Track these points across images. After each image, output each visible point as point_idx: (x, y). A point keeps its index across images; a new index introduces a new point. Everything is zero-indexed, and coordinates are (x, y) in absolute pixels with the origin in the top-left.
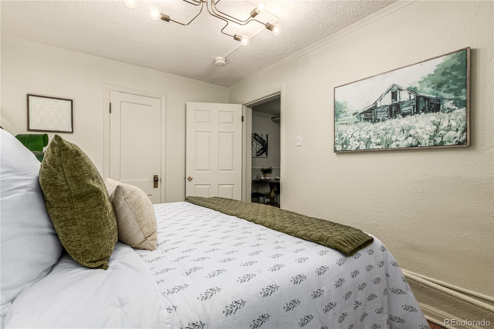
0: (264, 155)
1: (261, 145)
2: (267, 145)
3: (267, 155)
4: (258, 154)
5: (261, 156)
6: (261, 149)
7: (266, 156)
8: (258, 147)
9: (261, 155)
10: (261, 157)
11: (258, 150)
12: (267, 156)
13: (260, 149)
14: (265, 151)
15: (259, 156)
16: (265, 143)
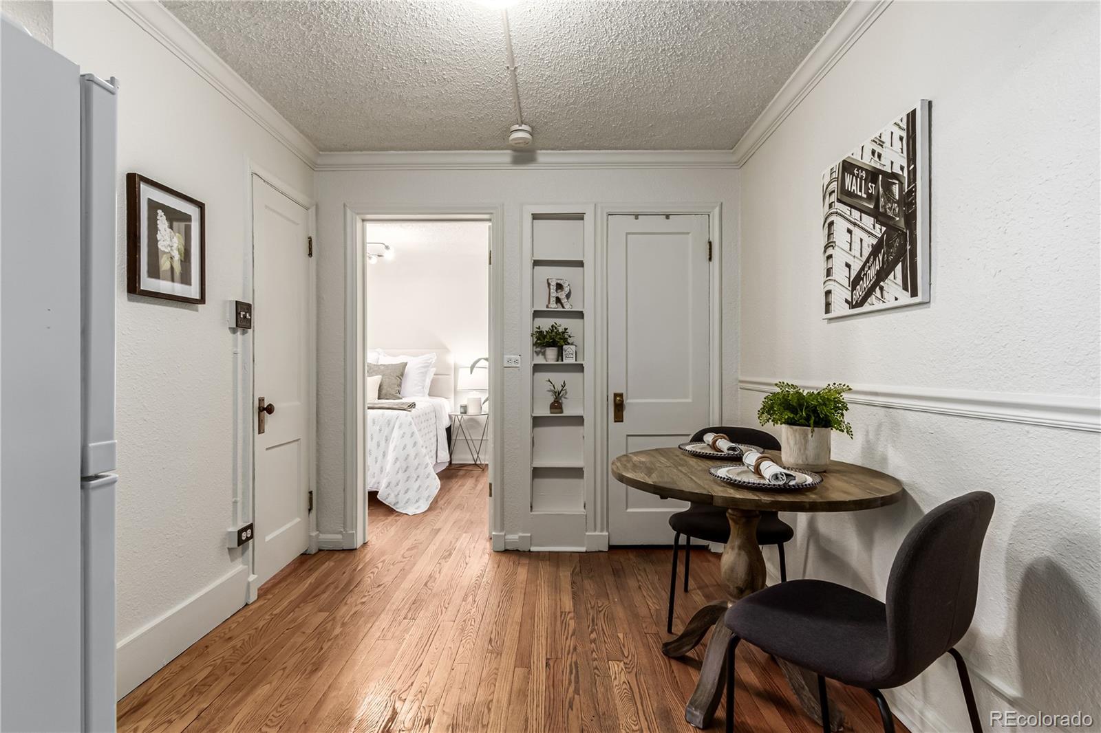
0: (893, 286)
1: (868, 221)
2: (908, 200)
3: (911, 285)
4: (859, 292)
5: (874, 303)
6: (876, 250)
7: (905, 298)
8: (856, 246)
9: (872, 299)
10: (879, 305)
11: (856, 267)
12: (914, 293)
13: (867, 251)
14: (900, 256)
15: (866, 308)
16: (896, 189)
